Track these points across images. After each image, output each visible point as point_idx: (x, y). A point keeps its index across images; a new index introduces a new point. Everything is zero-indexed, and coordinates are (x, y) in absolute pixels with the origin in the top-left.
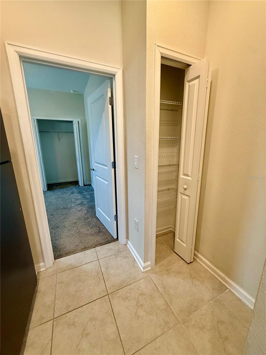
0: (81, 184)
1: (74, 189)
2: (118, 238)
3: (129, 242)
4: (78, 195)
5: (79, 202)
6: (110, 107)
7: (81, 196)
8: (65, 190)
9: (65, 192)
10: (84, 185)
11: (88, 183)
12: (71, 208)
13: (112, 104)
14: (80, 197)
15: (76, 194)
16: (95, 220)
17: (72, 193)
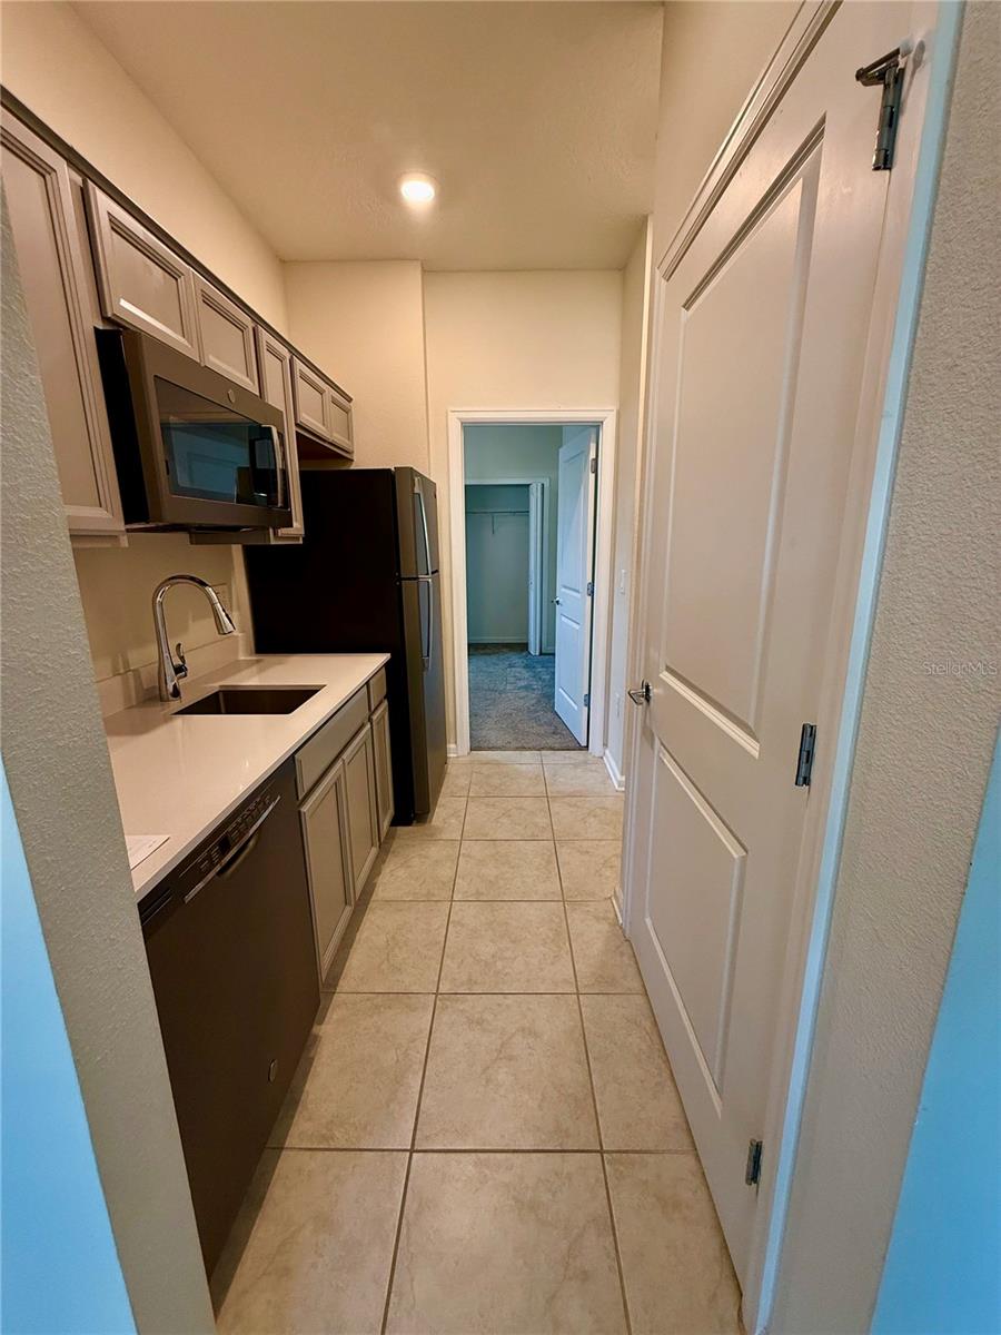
0: (534, 649)
1: (515, 658)
2: (587, 746)
3: (607, 752)
4: (524, 671)
5: (523, 683)
6: (592, 476)
7: (530, 673)
8: (494, 659)
9: (495, 664)
10: (541, 654)
11: (549, 650)
12: (504, 691)
13: (596, 471)
14: (526, 674)
15: (519, 670)
16: (550, 715)
17: (510, 666)
